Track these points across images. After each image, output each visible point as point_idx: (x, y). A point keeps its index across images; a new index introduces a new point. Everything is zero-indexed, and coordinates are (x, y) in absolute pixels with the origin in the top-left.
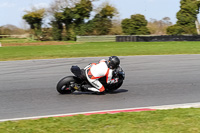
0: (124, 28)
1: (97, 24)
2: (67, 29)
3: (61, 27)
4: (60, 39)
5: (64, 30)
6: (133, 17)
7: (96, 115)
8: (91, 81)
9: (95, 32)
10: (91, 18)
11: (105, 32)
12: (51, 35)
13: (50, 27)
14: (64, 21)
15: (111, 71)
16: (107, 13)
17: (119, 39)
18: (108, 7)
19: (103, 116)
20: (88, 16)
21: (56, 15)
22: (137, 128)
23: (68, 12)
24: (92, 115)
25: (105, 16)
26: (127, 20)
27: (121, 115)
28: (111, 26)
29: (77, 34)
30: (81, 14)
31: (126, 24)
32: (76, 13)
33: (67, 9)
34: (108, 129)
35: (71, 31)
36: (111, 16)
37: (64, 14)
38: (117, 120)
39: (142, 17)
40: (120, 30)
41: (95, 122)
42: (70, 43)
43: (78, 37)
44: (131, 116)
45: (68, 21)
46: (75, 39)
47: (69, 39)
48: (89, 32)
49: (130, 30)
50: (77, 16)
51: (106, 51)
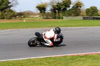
0: (87, 13)
1: (73, 11)
2: (59, 13)
3: (55, 12)
4: (55, 18)
5: (57, 14)
6: (91, 8)
7: (73, 56)
9: (72, 15)
10: (70, 8)
11: (78, 15)
12: (50, 16)
13: (50, 12)
14: (57, 9)
15: (56, 35)
16: (78, 5)
17: (84, 18)
18: (79, 2)
19: (77, 56)
20: (69, 7)
21: (53, 6)
22: (94, 62)
23: (59, 5)
24: (71, 56)
25: (77, 7)
26: (88, 9)
27: (86, 56)
28: (80, 12)
30: (65, 6)
31: (88, 11)
32: (63, 5)
33: (58, 3)
34: (79, 63)
35: (61, 14)
36: (81, 7)
37: (57, 6)
38: (84, 59)
39: (96, 8)
40: (85, 14)
41: (73, 59)
42: (60, 20)
43: (64, 17)
44: (91, 56)
45: (59, 9)
46: (63, 18)
47: (59, 18)
48: (70, 15)
49: (90, 14)
50: (64, 7)
51: (78, 24)
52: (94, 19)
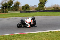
0: (22, 8)
2: (6, 9)
3: (4, 9)
4: (4, 12)
5: (5, 10)
6: (25, 5)
7: (14, 35)
8: (27, 24)
9: (14, 10)
10: (13, 6)
11: (17, 10)
12: (1, 11)
13: (1, 8)
14: (5, 7)
15: (32, 21)
16: (17, 4)
17: (21, 12)
19: (16, 35)
20: (12, 5)
21: (2, 5)
23: (6, 4)
24: (13, 35)
25: (17, 5)
26: (23, 6)
28: (19, 8)
29: (8, 10)
30: (10, 5)
31: (23, 7)
32: (8, 4)
33: (6, 3)
34: (18, 39)
35: (7, 10)
36: (19, 5)
37: (5, 5)
38: (21, 36)
39: (28, 5)
40: (21, 9)
41: (14, 37)
42: (7, 13)
43: (9, 11)
44: (25, 35)
45: (6, 7)
46: (8, 12)
47: (6, 12)
48: (12, 10)
49: (24, 9)
50: (9, 5)
51: (17, 15)
52: (27, 12)
